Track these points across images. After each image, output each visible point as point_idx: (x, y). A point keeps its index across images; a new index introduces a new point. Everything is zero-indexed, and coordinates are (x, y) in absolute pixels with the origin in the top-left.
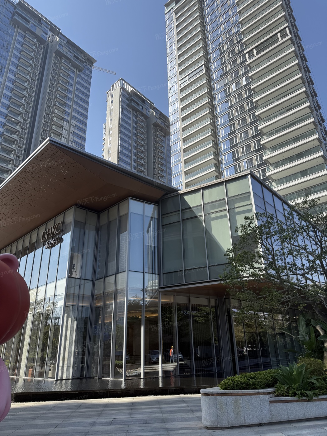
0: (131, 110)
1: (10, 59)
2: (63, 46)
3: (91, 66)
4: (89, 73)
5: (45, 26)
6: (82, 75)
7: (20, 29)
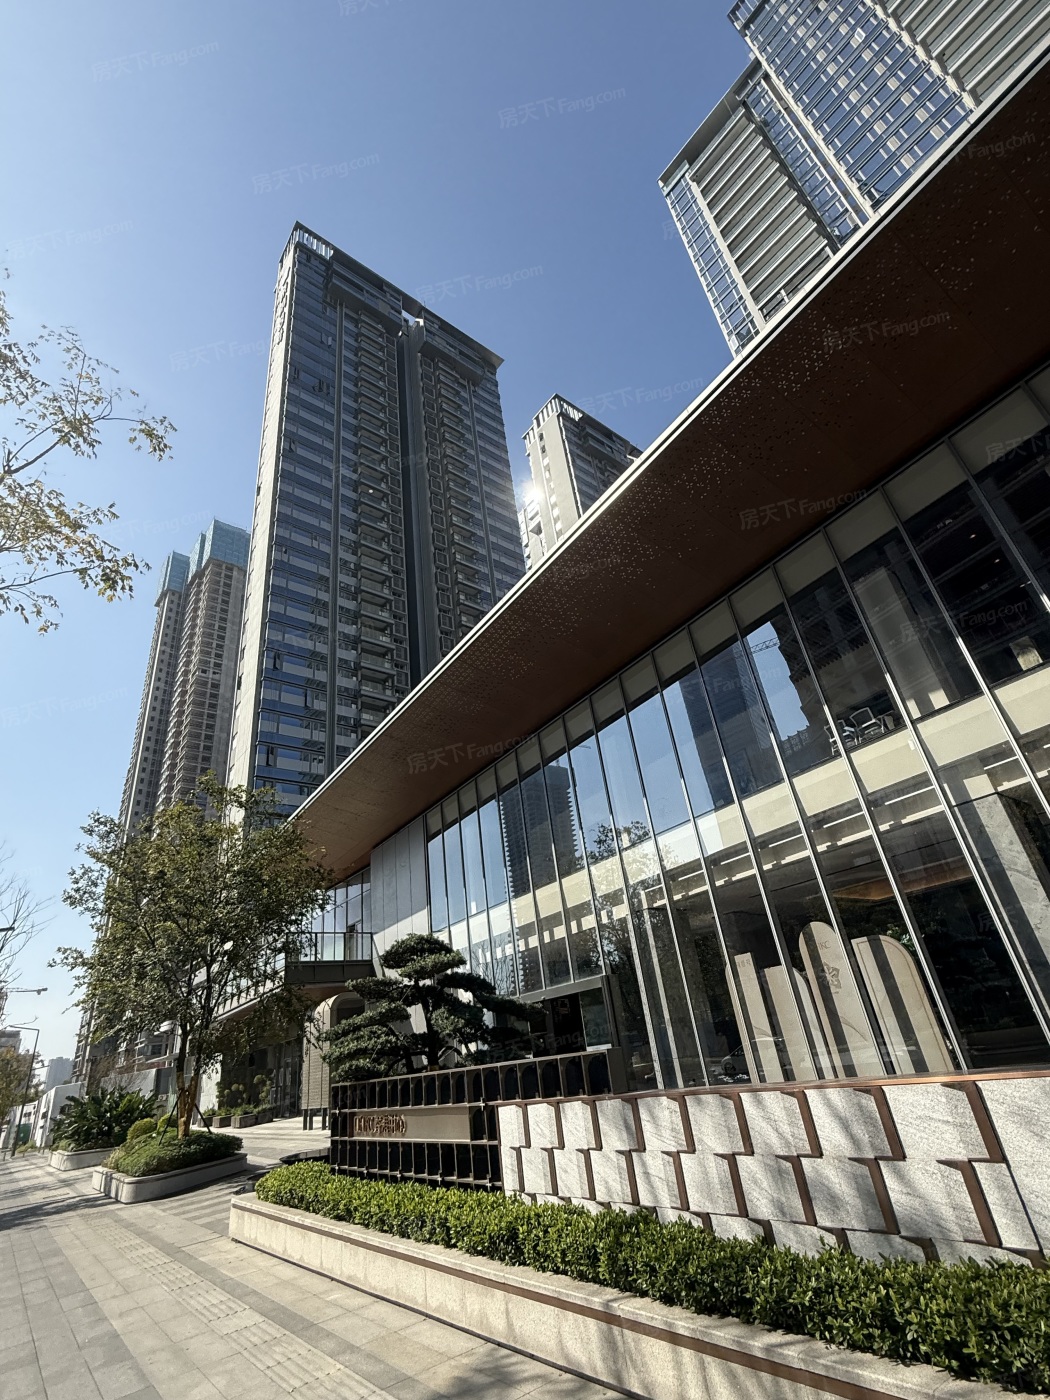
0: (590, 459)
1: (340, 368)
2: (434, 335)
3: (492, 374)
4: (493, 388)
5: (392, 295)
6: (481, 392)
7: (346, 307)
